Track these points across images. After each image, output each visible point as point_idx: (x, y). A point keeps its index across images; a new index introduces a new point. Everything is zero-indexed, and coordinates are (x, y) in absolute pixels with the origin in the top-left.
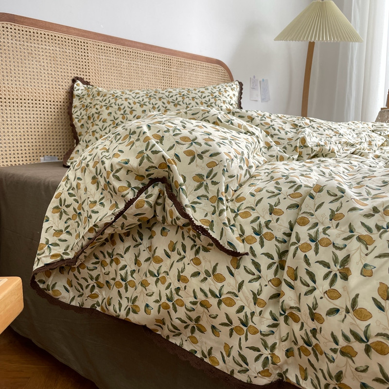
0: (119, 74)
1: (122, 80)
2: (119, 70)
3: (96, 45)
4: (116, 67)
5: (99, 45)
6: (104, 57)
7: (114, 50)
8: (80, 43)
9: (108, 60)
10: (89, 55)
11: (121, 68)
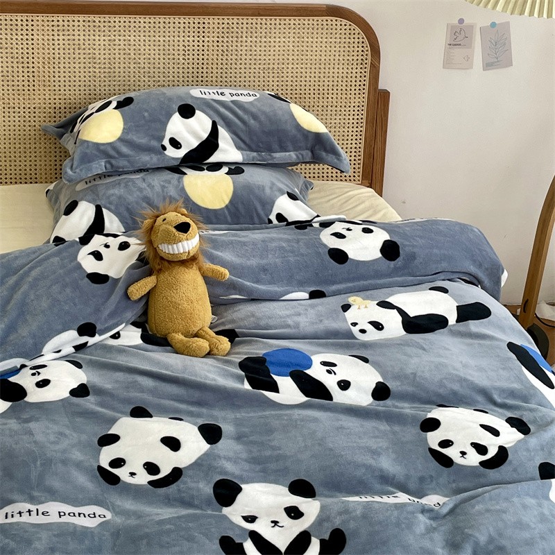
0: (89, 58)
1: (95, 68)
2: (90, 54)
3: (48, 21)
4: (84, 49)
5: (53, 21)
6: (61, 37)
7: (81, 23)
8: (19, 23)
9: (69, 40)
10: (35, 37)
11: (95, 49)
